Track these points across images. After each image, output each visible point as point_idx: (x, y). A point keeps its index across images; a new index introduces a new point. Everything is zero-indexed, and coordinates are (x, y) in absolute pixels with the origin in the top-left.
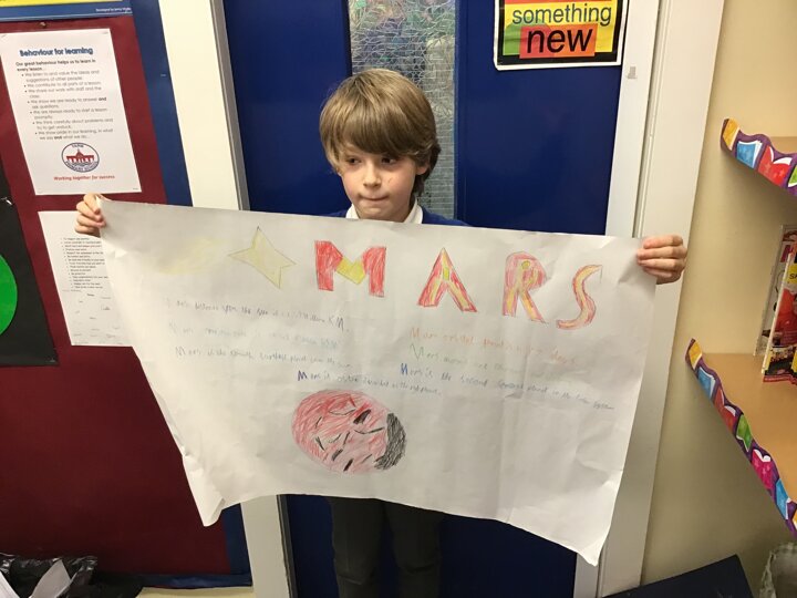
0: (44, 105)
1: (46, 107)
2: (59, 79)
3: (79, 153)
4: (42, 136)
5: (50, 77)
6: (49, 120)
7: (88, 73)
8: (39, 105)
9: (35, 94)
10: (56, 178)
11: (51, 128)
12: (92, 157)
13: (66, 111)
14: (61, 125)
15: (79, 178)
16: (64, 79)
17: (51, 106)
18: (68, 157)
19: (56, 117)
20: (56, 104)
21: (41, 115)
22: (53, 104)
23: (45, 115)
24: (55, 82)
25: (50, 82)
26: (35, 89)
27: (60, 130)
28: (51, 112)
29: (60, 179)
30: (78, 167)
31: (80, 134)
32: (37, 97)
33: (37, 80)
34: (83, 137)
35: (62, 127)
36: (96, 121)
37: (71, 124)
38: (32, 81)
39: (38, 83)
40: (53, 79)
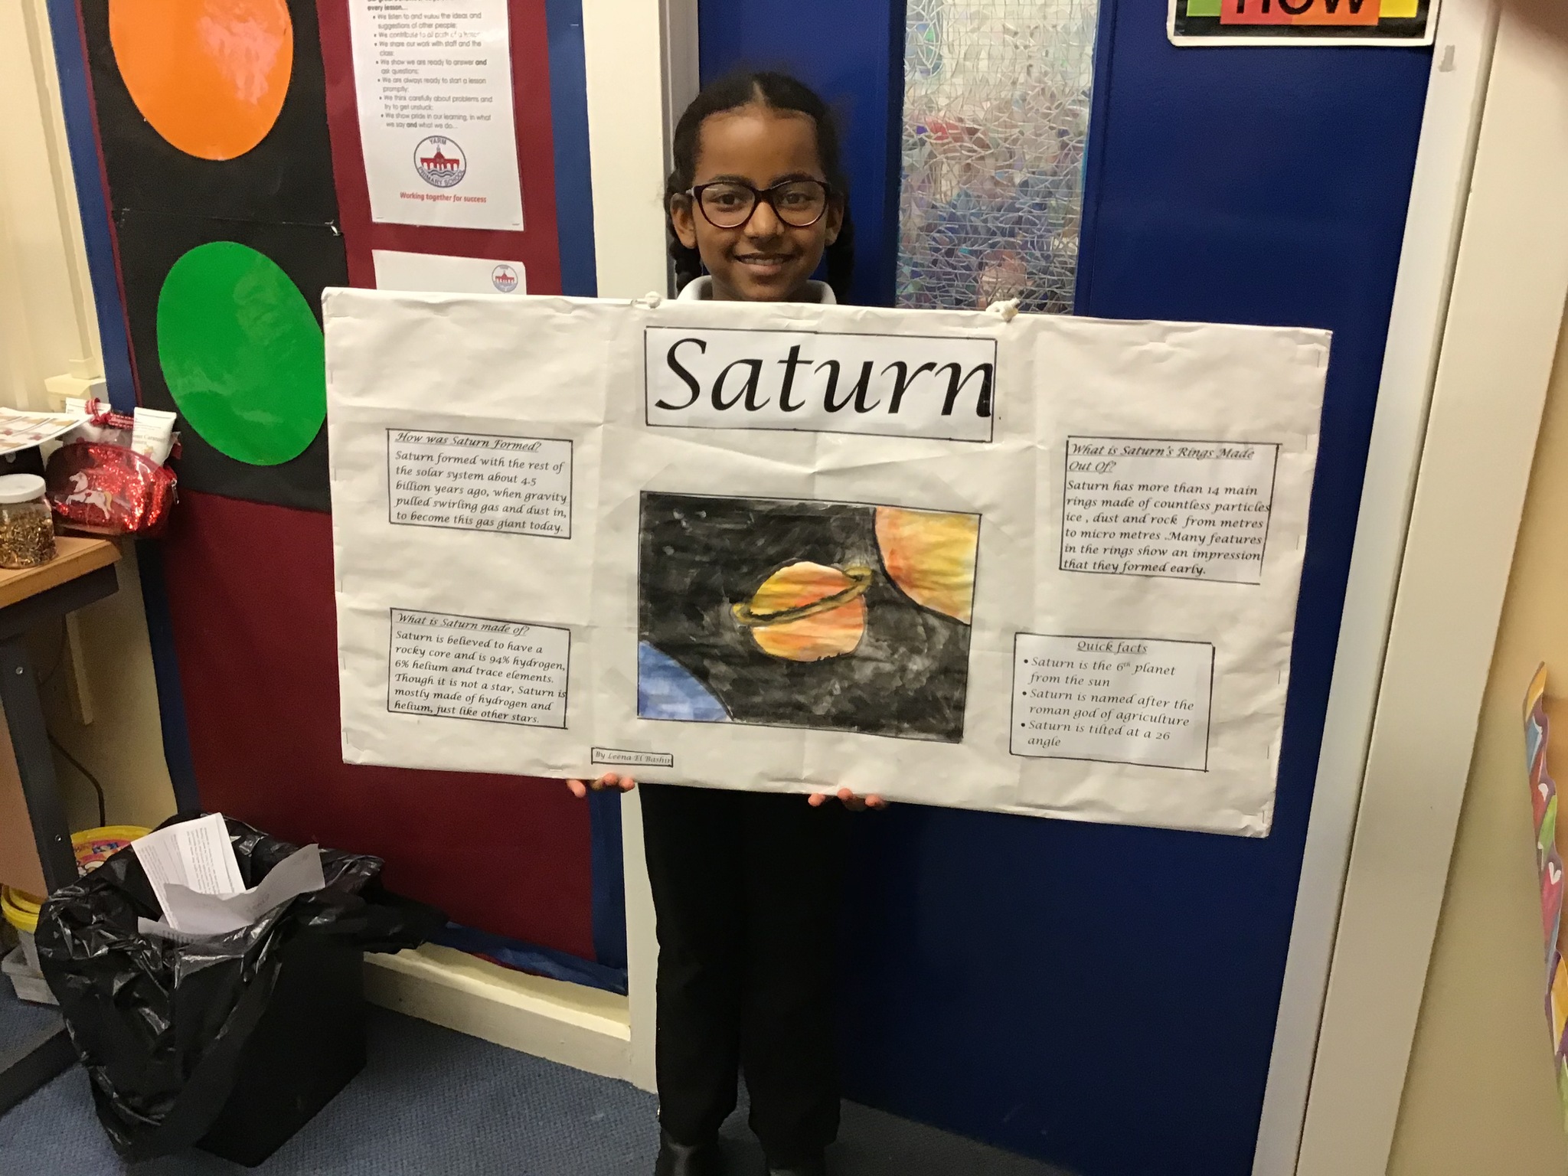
0: (397, 67)
1: (400, 71)
2: (424, 25)
3: (439, 156)
4: (390, 120)
5: (410, 22)
6: (402, 94)
7: (465, 16)
8: (390, 67)
9: (388, 49)
10: (403, 195)
11: (404, 107)
12: (457, 161)
13: (427, 81)
14: (417, 103)
15: (435, 198)
16: (430, 26)
17: (406, 71)
18: (423, 160)
19: (413, 90)
20: (415, 67)
21: (392, 85)
22: (411, 67)
23: (398, 85)
24: (417, 30)
25: (409, 31)
26: (388, 40)
27: (416, 112)
28: (407, 80)
29: (409, 196)
30: (435, 177)
31: (443, 121)
32: (390, 54)
33: (393, 26)
34: (448, 126)
35: (419, 107)
36: (469, 99)
37: (433, 103)
38: (387, 27)
39: (394, 31)
40: (414, 26)
